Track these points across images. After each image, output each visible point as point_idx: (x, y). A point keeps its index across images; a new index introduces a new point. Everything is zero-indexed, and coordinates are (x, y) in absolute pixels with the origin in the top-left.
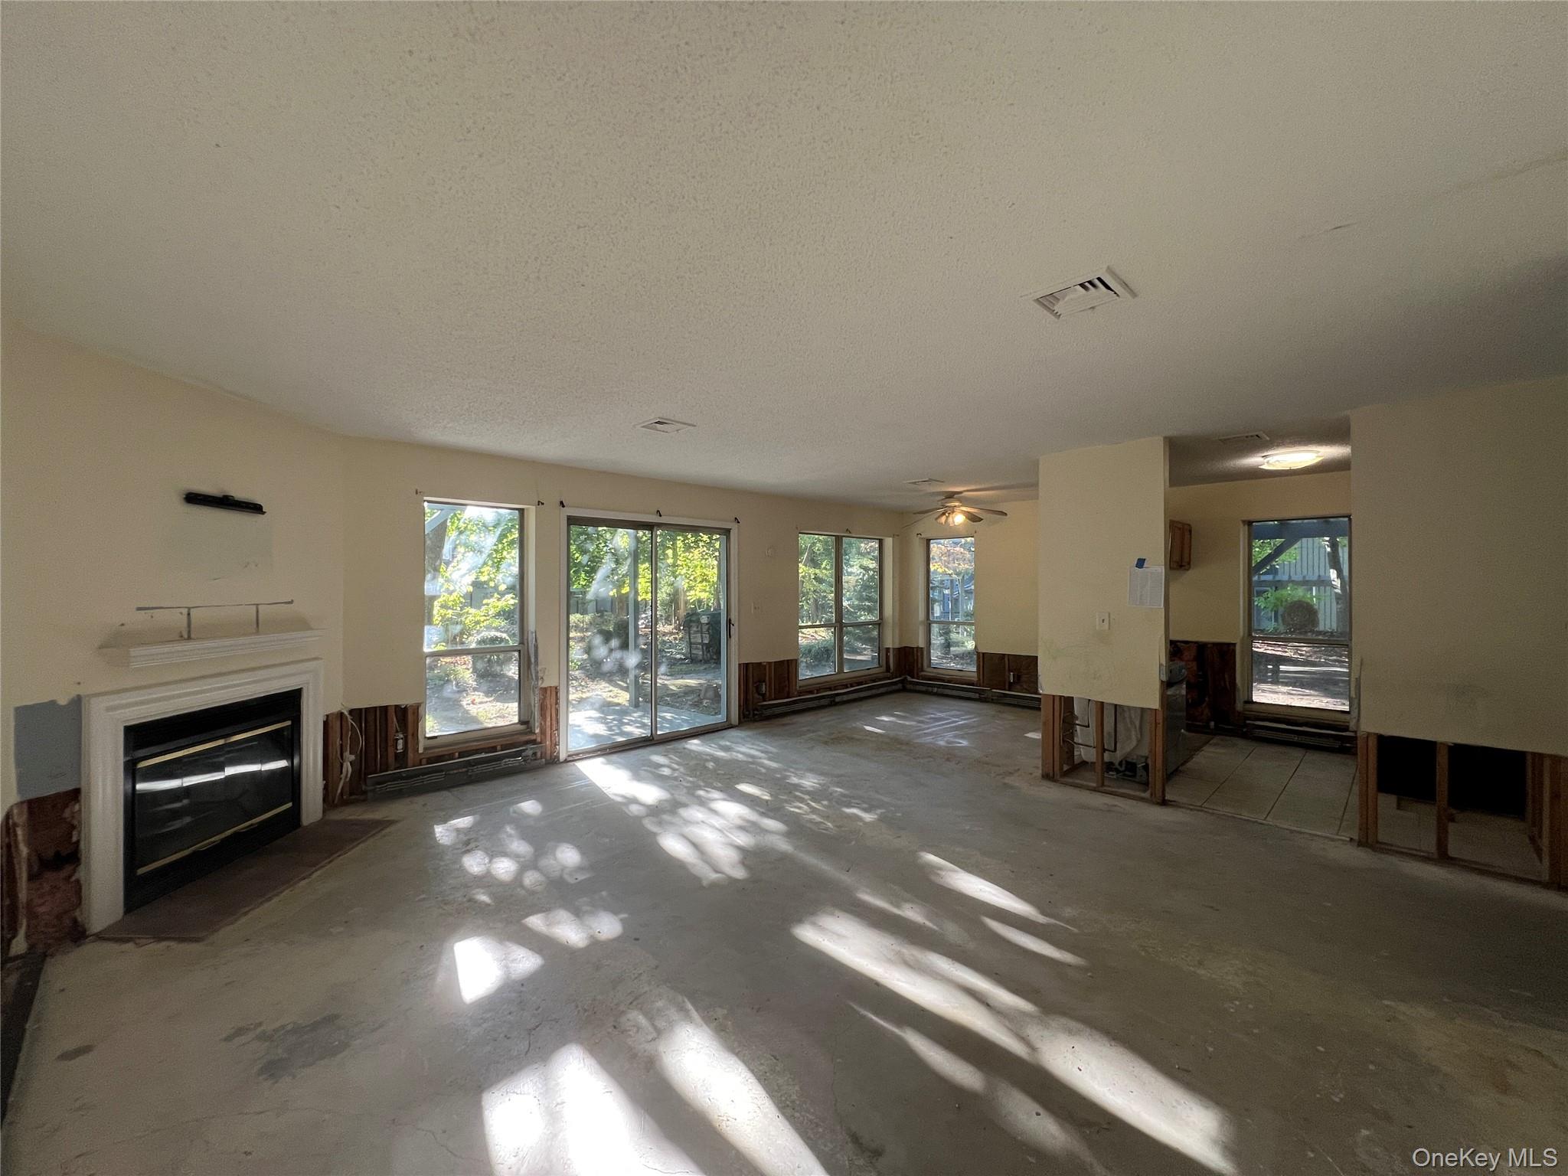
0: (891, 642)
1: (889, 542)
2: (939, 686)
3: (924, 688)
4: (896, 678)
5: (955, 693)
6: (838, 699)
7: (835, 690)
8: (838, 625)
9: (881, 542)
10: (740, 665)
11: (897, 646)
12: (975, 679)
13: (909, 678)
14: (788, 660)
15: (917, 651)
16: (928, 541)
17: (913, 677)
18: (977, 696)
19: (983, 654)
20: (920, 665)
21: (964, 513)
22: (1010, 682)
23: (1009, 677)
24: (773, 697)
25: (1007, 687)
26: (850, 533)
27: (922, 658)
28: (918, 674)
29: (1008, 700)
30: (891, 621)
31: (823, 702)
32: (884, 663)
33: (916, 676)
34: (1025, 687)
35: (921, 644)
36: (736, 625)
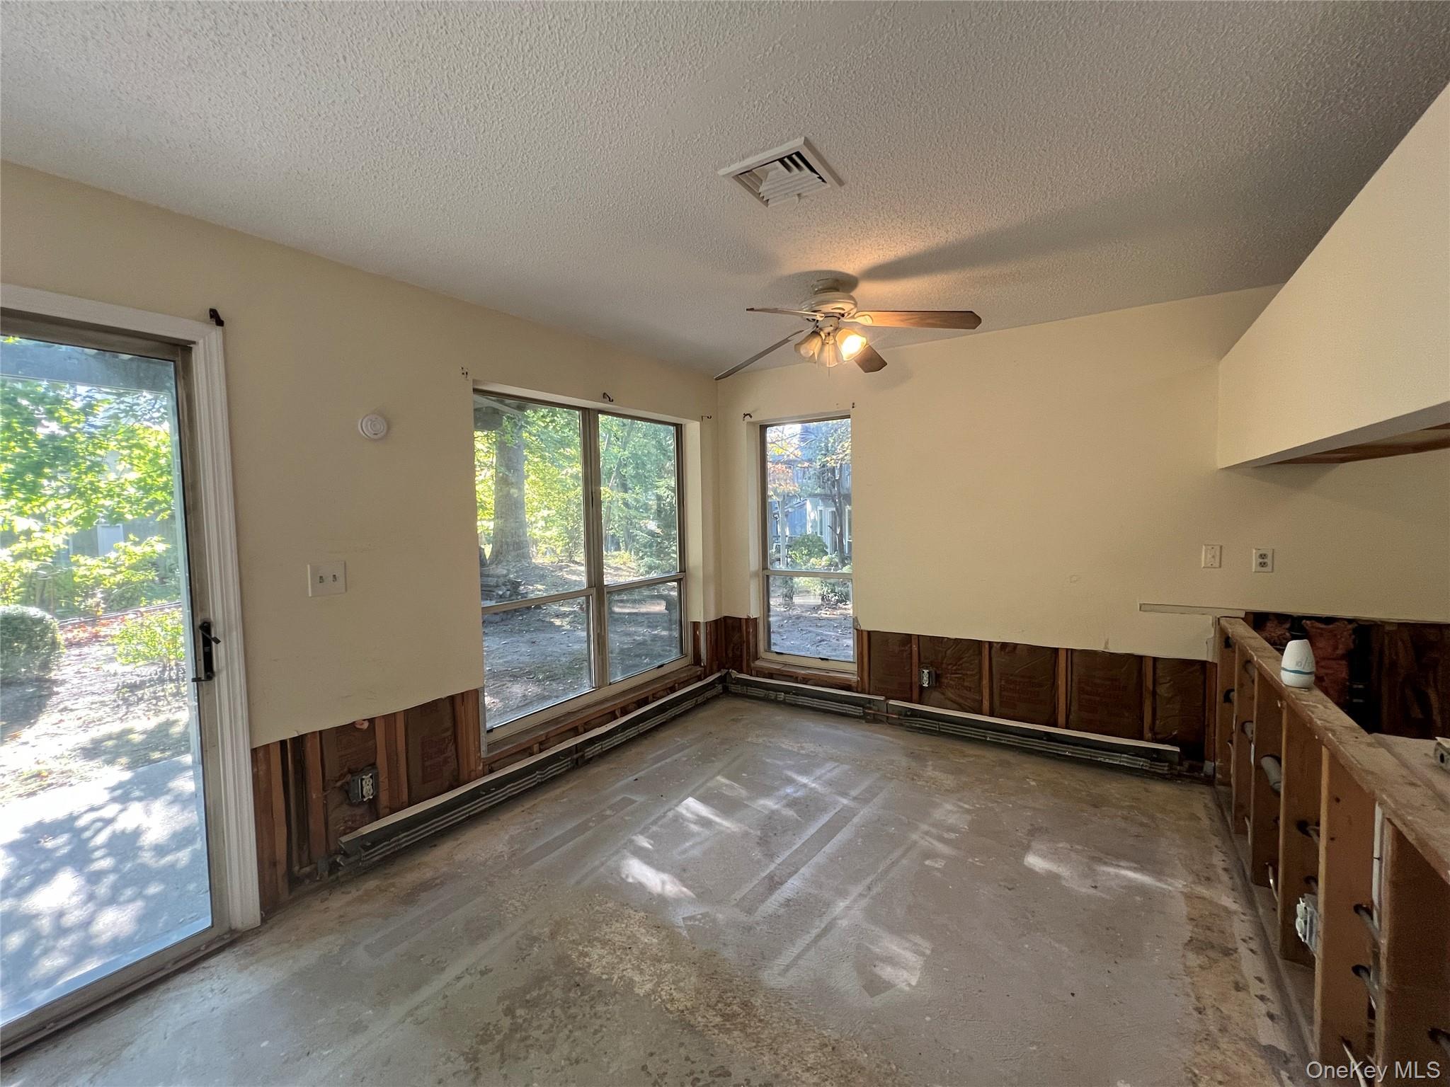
0: (701, 611)
1: (693, 430)
2: (787, 690)
3: (761, 693)
4: (712, 674)
5: (816, 703)
6: (590, 752)
7: (586, 731)
8: (594, 591)
9: (679, 428)
10: (254, 751)
11: (712, 617)
12: (854, 678)
13: (735, 674)
14: (452, 699)
15: (747, 627)
16: (763, 428)
17: (741, 671)
18: (858, 711)
19: (869, 632)
20: (752, 649)
21: (865, 329)
22: (921, 687)
23: (920, 678)
24: (405, 797)
25: (915, 695)
26: (612, 401)
27: (756, 636)
28: (748, 665)
29: (919, 723)
30: (700, 574)
31: (552, 770)
32: (689, 648)
33: (745, 669)
34: (950, 695)
35: (754, 612)
36: (236, 638)
